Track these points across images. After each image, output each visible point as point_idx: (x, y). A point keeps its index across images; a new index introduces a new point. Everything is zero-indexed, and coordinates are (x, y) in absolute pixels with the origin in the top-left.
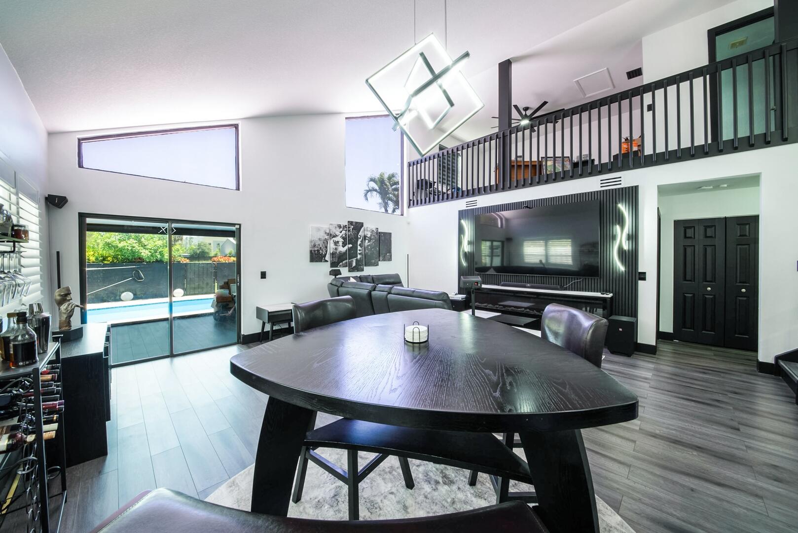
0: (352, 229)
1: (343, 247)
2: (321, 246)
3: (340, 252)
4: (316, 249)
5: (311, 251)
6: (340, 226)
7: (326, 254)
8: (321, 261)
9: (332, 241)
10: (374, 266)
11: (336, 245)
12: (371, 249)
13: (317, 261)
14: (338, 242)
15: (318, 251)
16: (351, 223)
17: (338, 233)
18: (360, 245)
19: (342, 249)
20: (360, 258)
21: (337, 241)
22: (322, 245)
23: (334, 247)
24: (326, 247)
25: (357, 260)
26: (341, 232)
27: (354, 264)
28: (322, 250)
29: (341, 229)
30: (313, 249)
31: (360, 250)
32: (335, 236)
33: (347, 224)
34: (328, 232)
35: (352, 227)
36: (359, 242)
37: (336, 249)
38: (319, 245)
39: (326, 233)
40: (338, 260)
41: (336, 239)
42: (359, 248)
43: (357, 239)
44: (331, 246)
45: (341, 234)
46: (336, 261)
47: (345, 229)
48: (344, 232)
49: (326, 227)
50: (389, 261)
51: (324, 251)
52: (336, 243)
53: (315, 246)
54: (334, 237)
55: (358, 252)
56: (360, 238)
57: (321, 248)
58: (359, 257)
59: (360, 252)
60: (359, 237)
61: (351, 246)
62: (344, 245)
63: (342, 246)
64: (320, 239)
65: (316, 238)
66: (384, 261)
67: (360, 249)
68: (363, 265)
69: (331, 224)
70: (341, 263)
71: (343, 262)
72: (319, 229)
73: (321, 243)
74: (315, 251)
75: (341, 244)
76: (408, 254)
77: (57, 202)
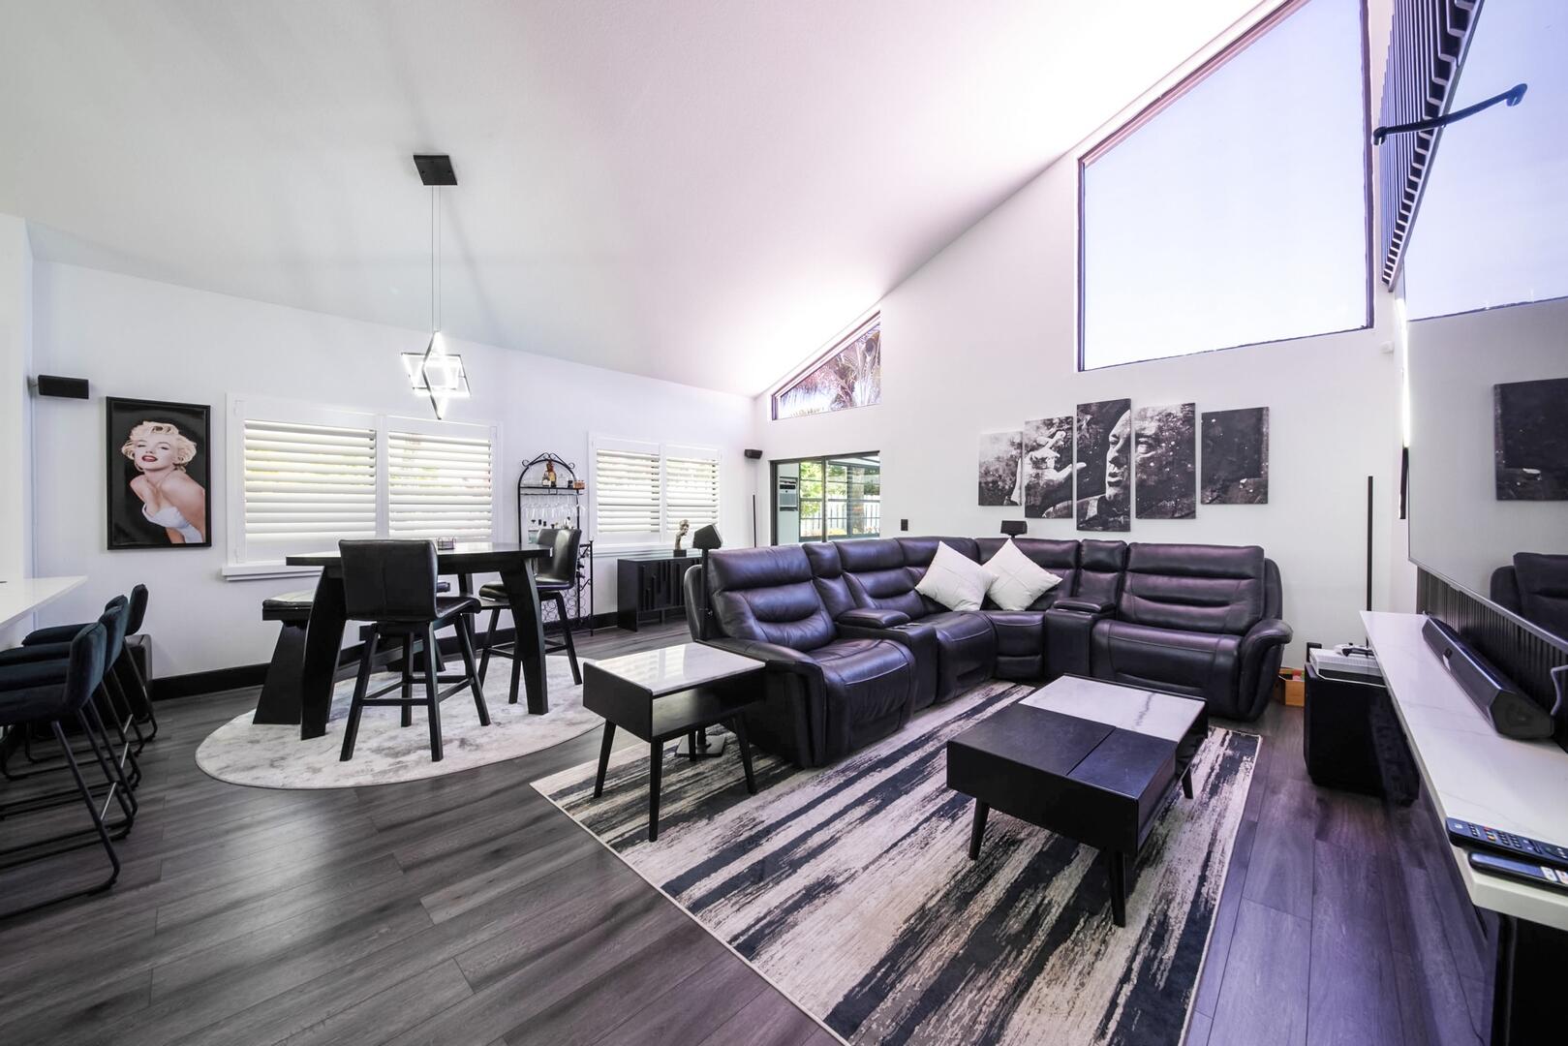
0: (1088, 424)
1: (1058, 469)
2: (1001, 472)
3: (1047, 484)
4: (990, 479)
5: (980, 483)
6: (1049, 423)
7: (1011, 490)
8: (1002, 504)
9: (1027, 460)
10: (1173, 517)
11: (1038, 468)
12: (1160, 468)
13: (991, 504)
14: (1043, 460)
15: (995, 482)
16: (1084, 409)
17: (1042, 440)
18: (1115, 461)
19: (1053, 475)
20: (1116, 495)
21: (1039, 457)
22: (1004, 470)
23: (1034, 472)
24: (1014, 474)
25: (1102, 501)
26: (1052, 436)
27: (1093, 511)
28: (1004, 481)
29: (1053, 430)
30: (983, 480)
31: (1113, 475)
32: (1039, 446)
33: (1073, 413)
34: (1017, 440)
35: (1089, 417)
36: (1112, 453)
37: (1037, 476)
38: (997, 470)
39: (1013, 444)
40: (1042, 502)
41: (1038, 454)
42: (1110, 468)
43: (1105, 446)
44: (1026, 471)
45: (1052, 442)
46: (1038, 503)
47: (1066, 427)
48: (1060, 435)
49: (1014, 430)
50: (1250, 500)
51: (1009, 482)
52: (1038, 463)
53: (987, 473)
54: (1033, 449)
55: (1108, 479)
56: (1116, 443)
57: (1000, 476)
58: (1110, 492)
59: (1113, 480)
60: (1111, 439)
61: (1083, 465)
62: (1060, 465)
63: (1055, 468)
64: (998, 459)
65: (990, 458)
66: (1223, 502)
67: (1116, 470)
68: (1128, 514)
69: (1027, 423)
70: (1051, 509)
71: (1058, 506)
72: (996, 439)
73: (1001, 467)
74: (987, 483)
75: (1051, 463)
76: (1371, 479)
77: (754, 455)
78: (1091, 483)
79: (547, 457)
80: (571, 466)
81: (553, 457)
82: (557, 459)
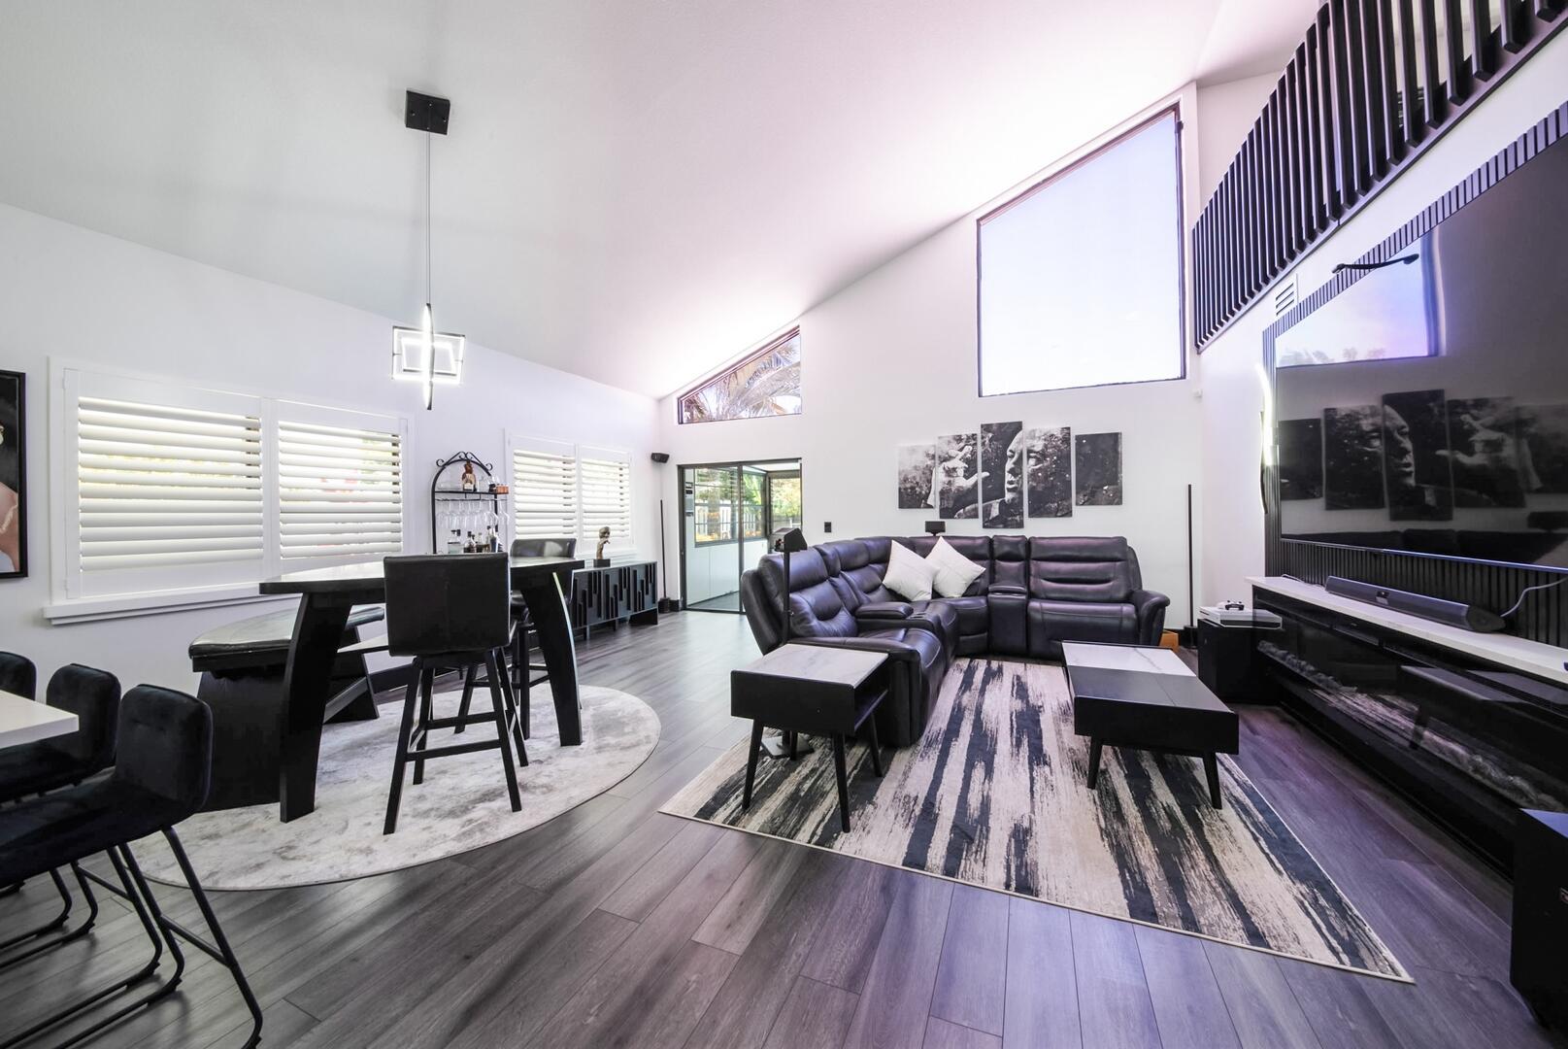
0: (990, 440)
1: (967, 477)
2: (918, 480)
3: (959, 489)
4: (908, 485)
5: (900, 489)
6: (959, 439)
7: (928, 495)
8: (919, 507)
9: (941, 469)
10: (1056, 516)
11: (950, 476)
12: (1046, 477)
13: (910, 507)
14: (954, 469)
15: (912, 488)
16: (986, 428)
17: (953, 453)
18: (1012, 471)
19: (962, 482)
20: (1013, 499)
21: (951, 467)
22: (921, 478)
23: (946, 479)
24: (929, 481)
25: (1002, 504)
26: (961, 450)
27: (995, 512)
28: (921, 487)
29: (962, 444)
30: (902, 486)
31: (1011, 483)
32: (950, 458)
33: (978, 431)
34: (931, 452)
35: (990, 435)
36: (1009, 465)
37: (949, 483)
38: (914, 478)
39: (928, 455)
40: (954, 505)
41: (950, 464)
42: (1008, 477)
43: (1004, 458)
44: (939, 479)
45: (961, 454)
46: (951, 506)
47: (973, 442)
48: (968, 449)
49: (929, 443)
50: (1110, 503)
51: (925, 488)
52: (950, 472)
53: (905, 480)
54: (945, 460)
55: (1007, 486)
56: (1012, 457)
57: (917, 483)
58: (1008, 496)
59: (1011, 486)
60: (1009, 453)
61: (987, 474)
62: (969, 472)
63: (964, 476)
64: (916, 468)
65: (908, 467)
66: (1092, 504)
67: (1013, 479)
68: (1022, 514)
69: (940, 438)
70: (962, 511)
71: (968, 508)
72: (913, 450)
73: (918, 475)
74: (906, 489)
75: (961, 472)
76: (1190, 486)
77: (660, 459)
78: (994, 488)
79: (463, 456)
80: (489, 467)
81: (469, 456)
82: (474, 459)
